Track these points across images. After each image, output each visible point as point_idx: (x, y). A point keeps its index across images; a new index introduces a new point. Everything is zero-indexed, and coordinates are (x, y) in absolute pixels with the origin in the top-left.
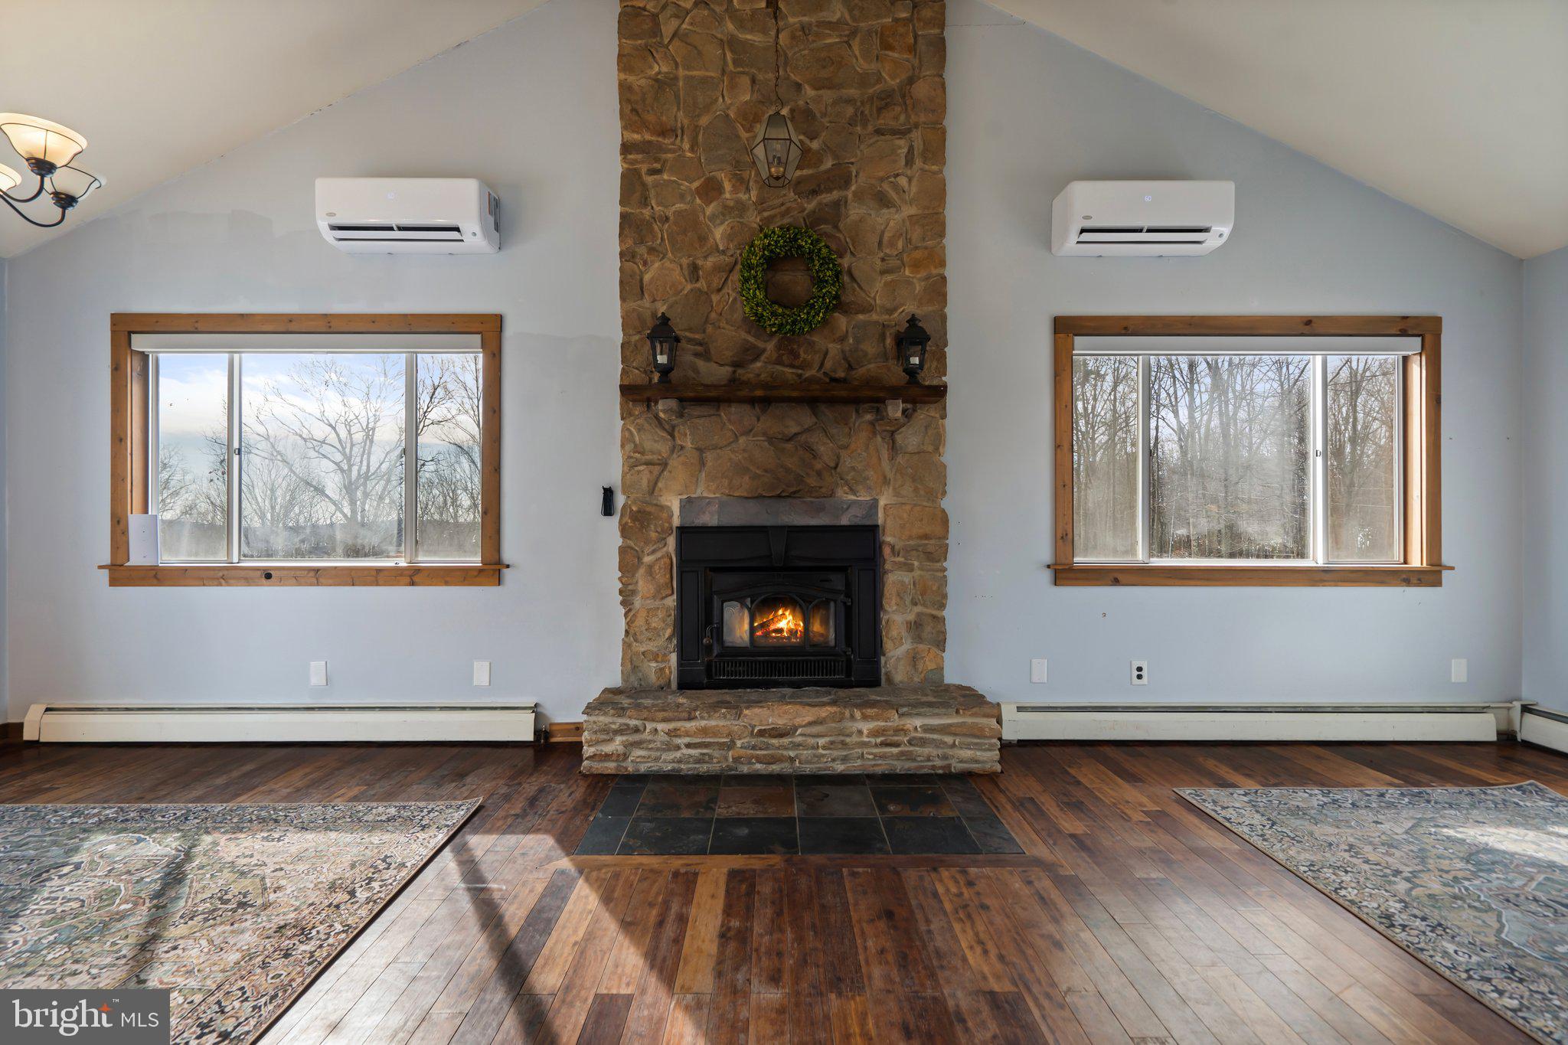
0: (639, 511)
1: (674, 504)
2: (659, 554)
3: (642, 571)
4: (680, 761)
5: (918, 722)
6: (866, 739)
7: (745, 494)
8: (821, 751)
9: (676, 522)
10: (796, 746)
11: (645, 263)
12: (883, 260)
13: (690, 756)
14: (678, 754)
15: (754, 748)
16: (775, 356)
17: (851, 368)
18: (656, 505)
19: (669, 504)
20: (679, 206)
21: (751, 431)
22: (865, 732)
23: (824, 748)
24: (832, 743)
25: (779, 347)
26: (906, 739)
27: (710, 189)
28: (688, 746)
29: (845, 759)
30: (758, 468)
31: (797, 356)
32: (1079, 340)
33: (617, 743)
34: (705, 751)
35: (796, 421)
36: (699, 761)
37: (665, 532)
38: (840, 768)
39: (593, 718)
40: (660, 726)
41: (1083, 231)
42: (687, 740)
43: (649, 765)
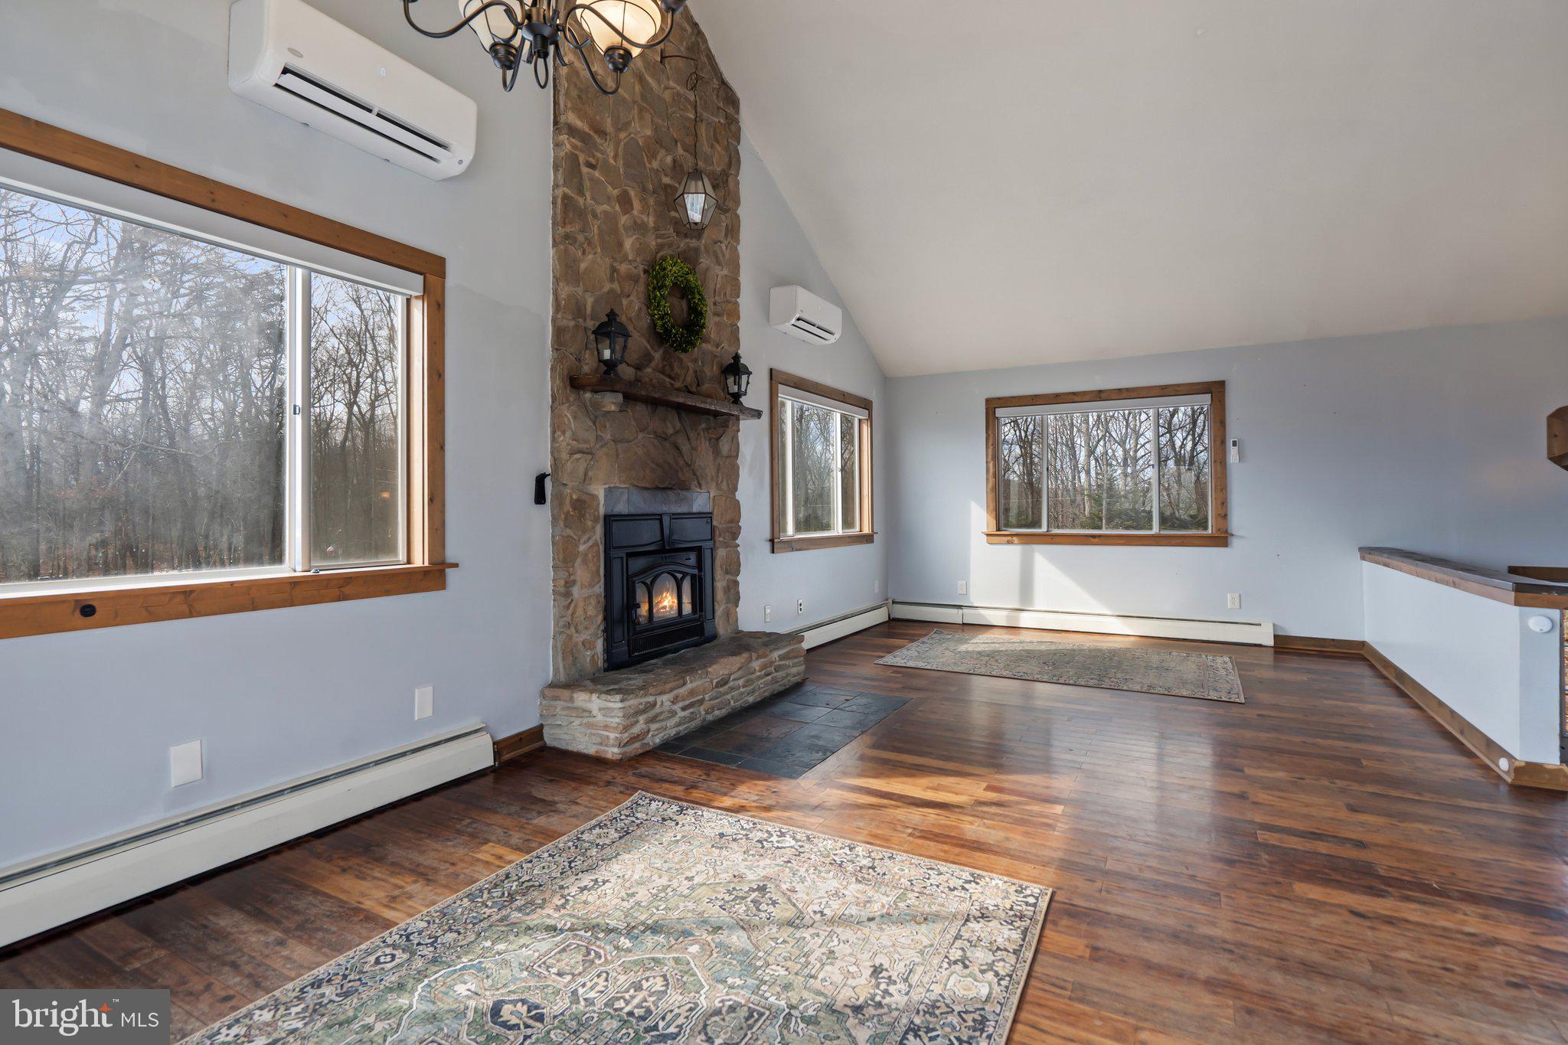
0: (578, 500)
1: (600, 491)
2: (590, 543)
3: (579, 560)
4: (679, 724)
5: (776, 655)
6: (758, 674)
7: (648, 485)
8: (742, 690)
9: (602, 511)
10: (732, 689)
11: (584, 253)
12: (715, 304)
13: (685, 717)
14: (676, 719)
15: (716, 698)
16: (660, 366)
17: (698, 385)
18: (587, 493)
19: (596, 493)
20: (606, 207)
21: (646, 429)
22: (757, 668)
23: (744, 686)
24: (747, 681)
25: (664, 359)
26: (773, 669)
27: (625, 201)
28: (684, 709)
29: (753, 692)
30: (653, 462)
31: (672, 368)
32: (781, 387)
33: (642, 722)
34: (691, 710)
35: (672, 424)
36: (691, 719)
37: (596, 520)
38: (751, 699)
39: (627, 704)
40: (665, 698)
41: (798, 319)
42: (681, 704)
43: (662, 735)
